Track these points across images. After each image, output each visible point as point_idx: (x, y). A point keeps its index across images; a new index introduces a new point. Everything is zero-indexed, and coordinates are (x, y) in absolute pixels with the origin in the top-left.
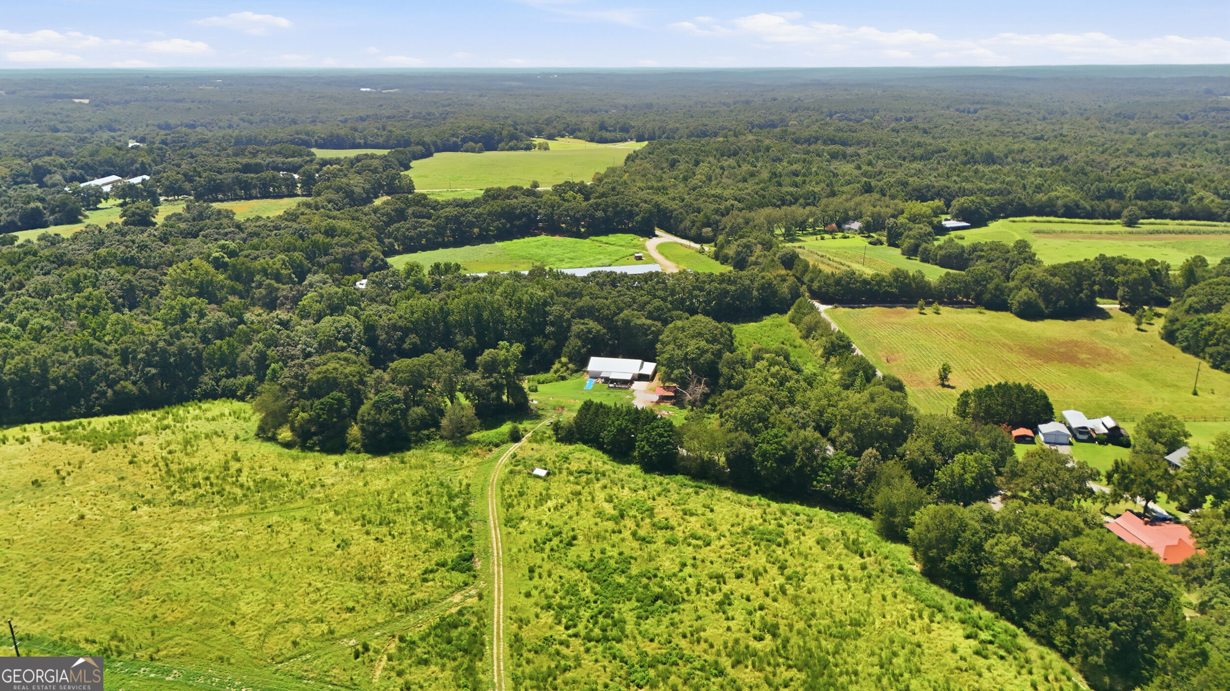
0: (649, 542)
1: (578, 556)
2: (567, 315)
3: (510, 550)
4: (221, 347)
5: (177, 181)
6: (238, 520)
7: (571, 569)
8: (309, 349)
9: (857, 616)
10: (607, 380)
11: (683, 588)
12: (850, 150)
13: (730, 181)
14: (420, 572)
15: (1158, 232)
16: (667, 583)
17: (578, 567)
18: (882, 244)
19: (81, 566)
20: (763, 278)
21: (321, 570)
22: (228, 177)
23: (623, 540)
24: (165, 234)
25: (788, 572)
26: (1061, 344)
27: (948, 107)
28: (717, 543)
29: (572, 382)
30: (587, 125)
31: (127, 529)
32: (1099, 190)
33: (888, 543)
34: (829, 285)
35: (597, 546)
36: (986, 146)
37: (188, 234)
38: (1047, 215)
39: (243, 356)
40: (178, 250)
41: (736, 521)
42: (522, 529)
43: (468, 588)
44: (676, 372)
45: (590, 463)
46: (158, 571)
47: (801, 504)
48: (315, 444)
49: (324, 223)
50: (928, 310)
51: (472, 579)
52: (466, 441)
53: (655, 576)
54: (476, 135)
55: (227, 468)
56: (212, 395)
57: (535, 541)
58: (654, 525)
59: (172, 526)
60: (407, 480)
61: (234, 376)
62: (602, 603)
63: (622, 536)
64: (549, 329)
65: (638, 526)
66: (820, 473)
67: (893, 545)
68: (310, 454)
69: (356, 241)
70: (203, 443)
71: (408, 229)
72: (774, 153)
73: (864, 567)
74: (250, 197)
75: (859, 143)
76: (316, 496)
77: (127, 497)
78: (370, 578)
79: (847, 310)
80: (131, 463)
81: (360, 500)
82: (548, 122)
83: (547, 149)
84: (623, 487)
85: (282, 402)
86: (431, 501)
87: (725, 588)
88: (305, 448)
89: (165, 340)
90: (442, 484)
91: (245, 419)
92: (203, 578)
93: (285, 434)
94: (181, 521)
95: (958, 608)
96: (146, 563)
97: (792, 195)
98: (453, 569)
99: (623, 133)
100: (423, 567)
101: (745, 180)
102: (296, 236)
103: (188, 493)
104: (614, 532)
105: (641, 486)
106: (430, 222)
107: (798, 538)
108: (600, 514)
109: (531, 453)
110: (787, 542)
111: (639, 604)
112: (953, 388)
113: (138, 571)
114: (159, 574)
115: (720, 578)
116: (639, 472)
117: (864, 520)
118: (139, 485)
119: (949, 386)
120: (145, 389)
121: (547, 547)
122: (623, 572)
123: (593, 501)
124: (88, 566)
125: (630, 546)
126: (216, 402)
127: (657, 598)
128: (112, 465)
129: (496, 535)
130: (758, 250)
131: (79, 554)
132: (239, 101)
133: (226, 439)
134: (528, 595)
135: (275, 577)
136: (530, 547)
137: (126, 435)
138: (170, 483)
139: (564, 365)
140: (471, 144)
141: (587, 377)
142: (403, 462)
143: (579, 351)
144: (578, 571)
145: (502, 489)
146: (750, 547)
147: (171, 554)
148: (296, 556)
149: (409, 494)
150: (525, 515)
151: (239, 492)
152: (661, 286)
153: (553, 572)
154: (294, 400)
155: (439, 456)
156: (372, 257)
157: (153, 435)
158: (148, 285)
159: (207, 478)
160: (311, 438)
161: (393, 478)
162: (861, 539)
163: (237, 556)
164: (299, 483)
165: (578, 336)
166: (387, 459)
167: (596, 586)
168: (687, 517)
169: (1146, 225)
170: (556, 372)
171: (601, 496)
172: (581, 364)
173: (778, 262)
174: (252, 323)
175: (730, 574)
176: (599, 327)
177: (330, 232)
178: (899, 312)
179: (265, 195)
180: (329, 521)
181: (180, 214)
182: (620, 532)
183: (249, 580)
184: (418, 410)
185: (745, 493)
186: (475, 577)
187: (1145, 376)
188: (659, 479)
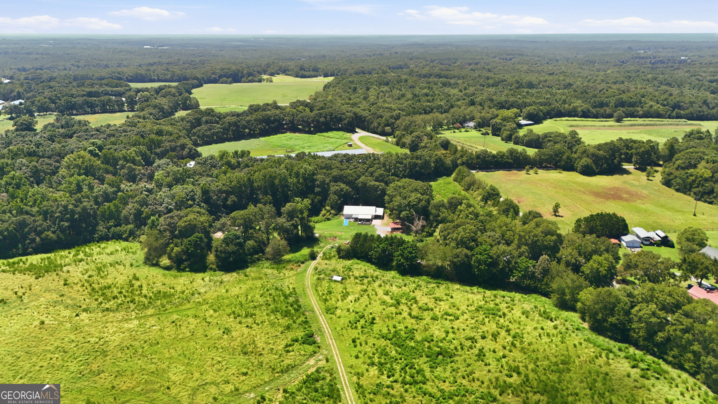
0: (421, 319)
1: (380, 331)
2: (327, 180)
3: (336, 329)
4: (109, 207)
5: (45, 103)
6: (150, 319)
7: (378, 339)
8: (170, 207)
9: (562, 358)
10: (356, 219)
11: (452, 347)
12: (452, 81)
13: (390, 99)
14: (283, 346)
15: (635, 125)
16: (441, 344)
17: (383, 337)
18: (489, 134)
19: (52, 356)
20: (436, 155)
21: (218, 349)
22: (80, 100)
23: (404, 318)
24: (52, 136)
25: (512, 333)
26: (610, 189)
27: (495, 57)
28: (462, 317)
29: (334, 221)
30: (292, 67)
31: (76, 329)
32: (595, 102)
33: (563, 312)
34: (472, 159)
35: (391, 323)
36: (527, 78)
37: (66, 136)
38: (574, 117)
39: (124, 212)
40: (63, 146)
41: (469, 303)
42: (338, 315)
43: (317, 355)
44: (403, 213)
45: (365, 271)
46: (106, 356)
47: (504, 291)
48: (186, 267)
49: (156, 128)
50: (531, 172)
51: (318, 349)
52: (282, 260)
53: (432, 340)
54: (227, 73)
55: (132, 285)
56: (105, 238)
57: (350, 322)
58: (420, 308)
59: (107, 325)
60: (254, 287)
61: (120, 225)
62: (405, 359)
63: (402, 316)
64: (317, 189)
65: (410, 309)
66: (515, 271)
67: (567, 313)
68: (184, 274)
69: (177, 138)
70: (111, 269)
71: (205, 131)
72: (410, 83)
73: (556, 328)
74: (94, 113)
75: (454, 77)
76: (197, 300)
77: (69, 308)
78: (252, 352)
79: (484, 173)
80: (65, 285)
81: (226, 301)
82: (268, 65)
83: (271, 81)
84: (392, 285)
85: (161, 241)
86: (274, 300)
87: (478, 345)
88: (180, 269)
89: (72, 204)
90: (277, 289)
91: (133, 253)
92: (139, 359)
93: (165, 261)
94: (112, 322)
95: (620, 350)
96: (96, 351)
97: (429, 107)
98: (303, 343)
99: (315, 72)
100: (284, 343)
101: (399, 99)
102: (139, 136)
103: (111, 303)
104: (397, 314)
105: (403, 284)
106: (219, 126)
107: (510, 312)
108: (384, 303)
109: (326, 266)
110: (504, 314)
111: (429, 359)
112: (562, 217)
113: (93, 357)
114: (107, 358)
115: (472, 339)
116: (397, 275)
117: (544, 298)
118: (75, 299)
119: (559, 216)
120: (61, 236)
121: (359, 325)
122: (412, 339)
123: (376, 295)
124: (56, 356)
125: (411, 323)
126: (109, 242)
127: (439, 354)
128: (52, 286)
129: (323, 320)
130: (425, 139)
131: (48, 348)
132: (68, 54)
133: (124, 266)
134: (357, 357)
135: (188, 356)
136: (348, 326)
137: (55, 267)
138: (97, 297)
139: (328, 211)
140: (225, 79)
141: (343, 218)
142: (246, 276)
143: (336, 202)
144: (383, 340)
145: (316, 290)
146: (483, 319)
147: (112, 345)
148: (198, 341)
149: (258, 296)
150: (338, 305)
151: (146, 301)
152: (377, 161)
153: (368, 341)
154: (169, 239)
155: (269, 271)
156: (189, 148)
157: (74, 266)
158: (47, 169)
159: (121, 293)
160: (182, 263)
161: (244, 287)
162: (548, 310)
163: (158, 343)
164: (183, 292)
165: (335, 193)
166: (235, 274)
167: (398, 348)
168: (438, 302)
169: (627, 121)
170: (323, 216)
171: (380, 292)
172: (339, 210)
173: (439, 146)
174: (127, 191)
175: (478, 337)
176: (348, 188)
177: (160, 133)
178: (515, 174)
179: (104, 111)
180: (211, 316)
181: (53, 124)
182: (401, 314)
183: (170, 358)
184: (251, 243)
185: (468, 286)
186: (319, 347)
187: (662, 206)
188: (412, 279)
